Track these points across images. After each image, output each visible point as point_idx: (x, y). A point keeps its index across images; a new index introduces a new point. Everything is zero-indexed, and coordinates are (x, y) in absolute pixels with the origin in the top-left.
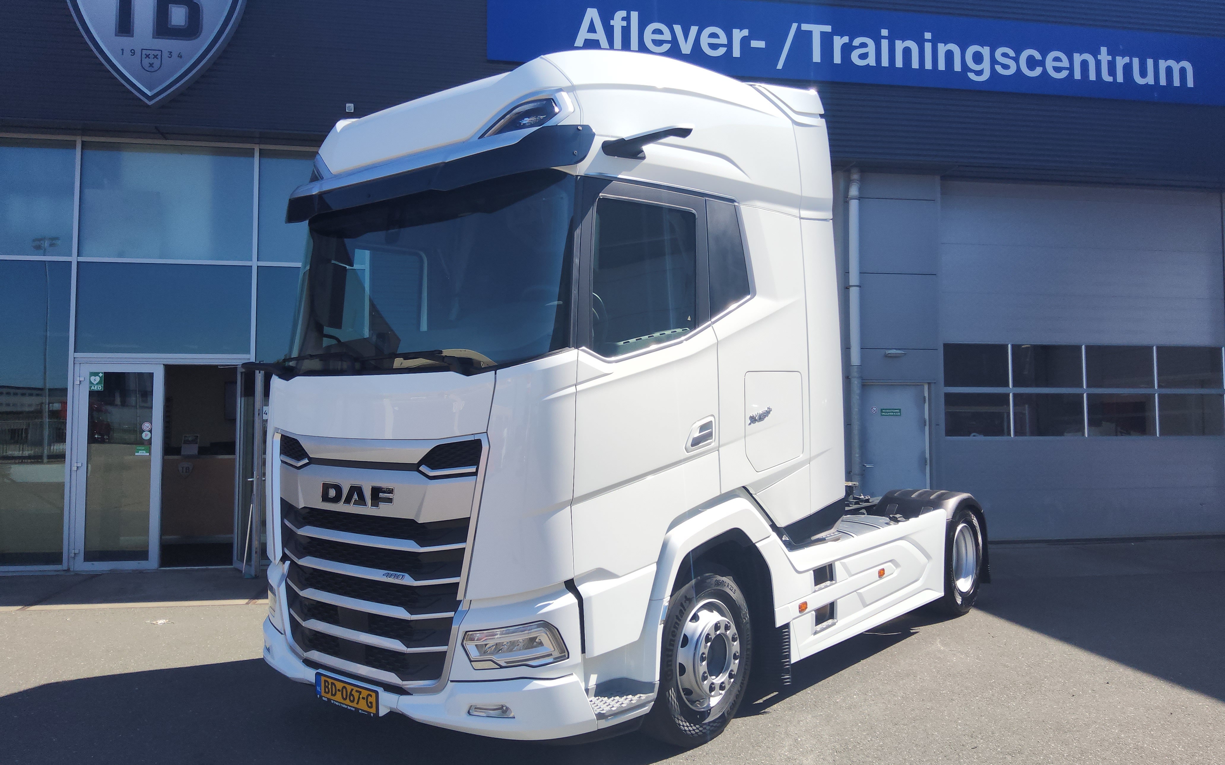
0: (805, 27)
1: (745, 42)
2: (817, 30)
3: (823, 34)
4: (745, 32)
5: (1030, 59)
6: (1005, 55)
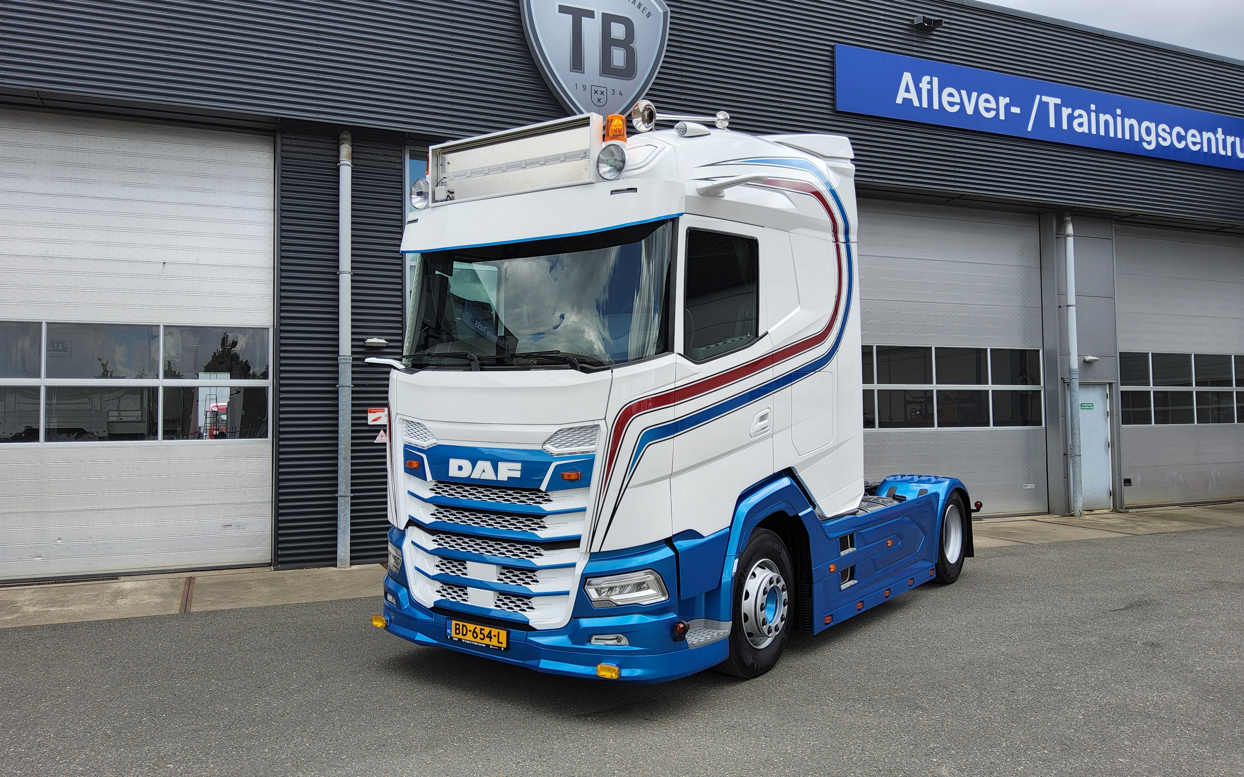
0: (1045, 99)
1: (1007, 107)
2: (1052, 101)
3: (1055, 105)
4: (1007, 100)
5: (1178, 134)
6: (1164, 130)
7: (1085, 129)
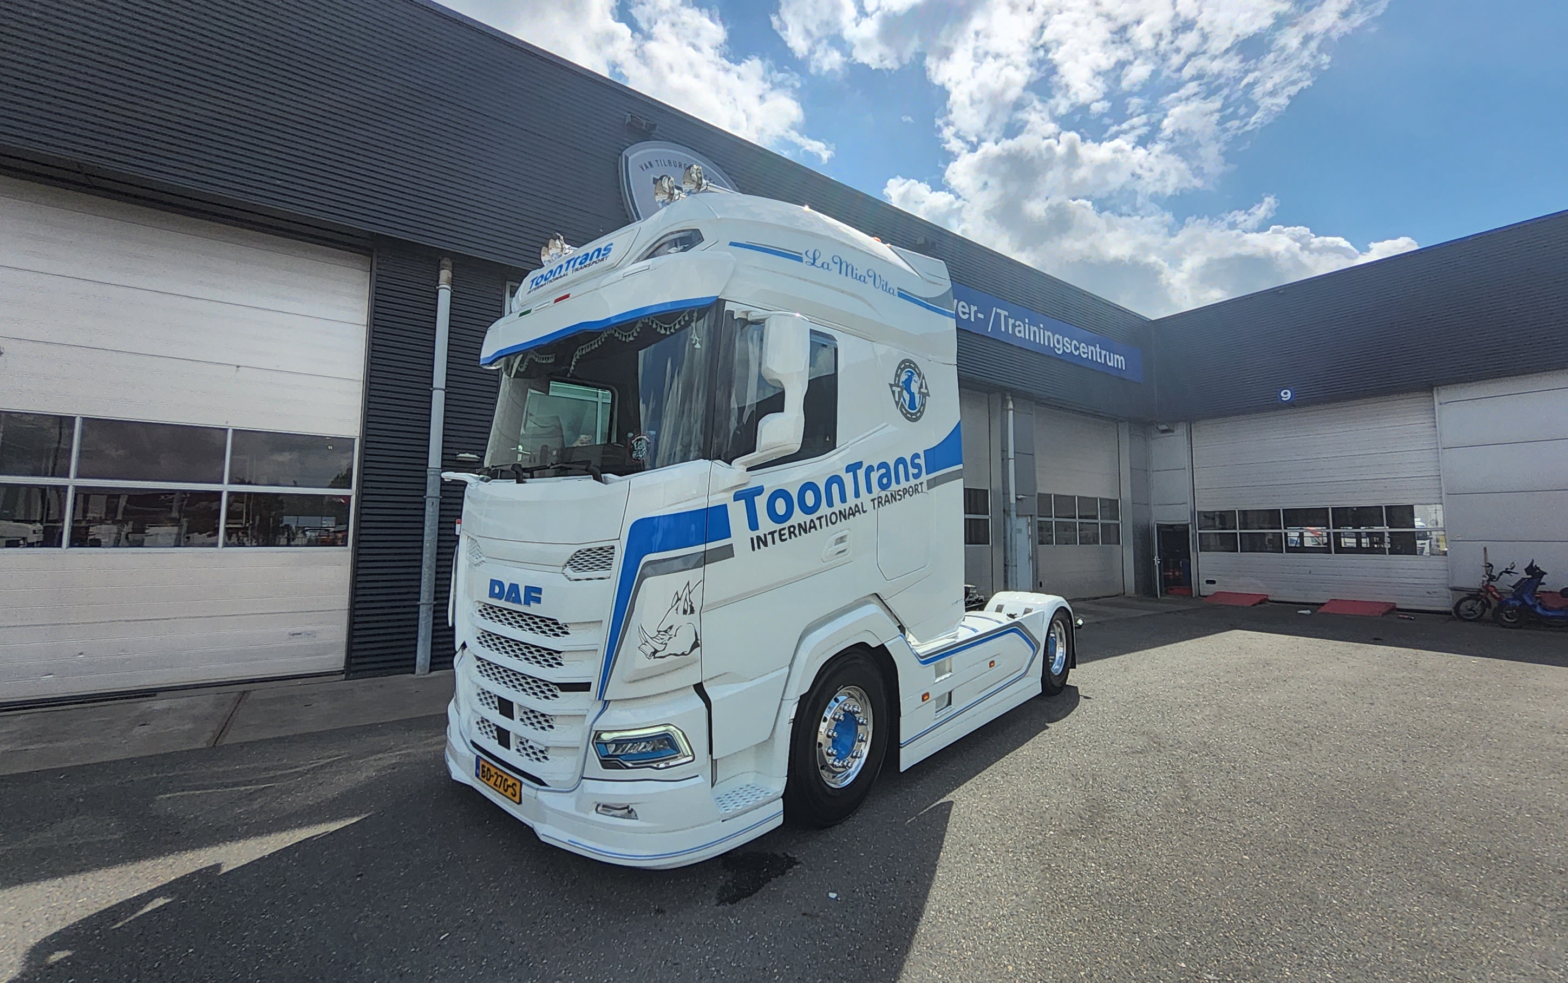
0: (999, 310)
1: (976, 312)
2: (1003, 313)
3: (1005, 316)
4: (976, 308)
5: (1075, 345)
6: (1067, 342)
7: (1022, 335)
